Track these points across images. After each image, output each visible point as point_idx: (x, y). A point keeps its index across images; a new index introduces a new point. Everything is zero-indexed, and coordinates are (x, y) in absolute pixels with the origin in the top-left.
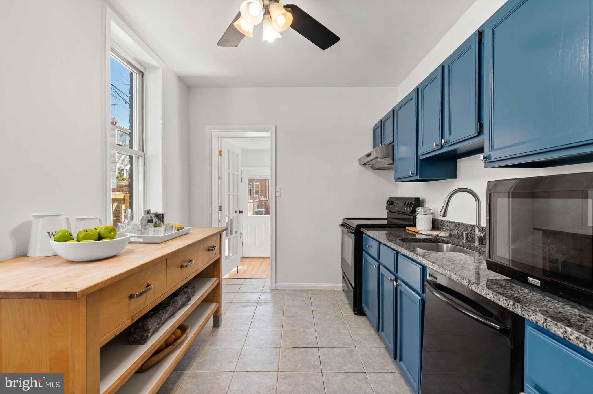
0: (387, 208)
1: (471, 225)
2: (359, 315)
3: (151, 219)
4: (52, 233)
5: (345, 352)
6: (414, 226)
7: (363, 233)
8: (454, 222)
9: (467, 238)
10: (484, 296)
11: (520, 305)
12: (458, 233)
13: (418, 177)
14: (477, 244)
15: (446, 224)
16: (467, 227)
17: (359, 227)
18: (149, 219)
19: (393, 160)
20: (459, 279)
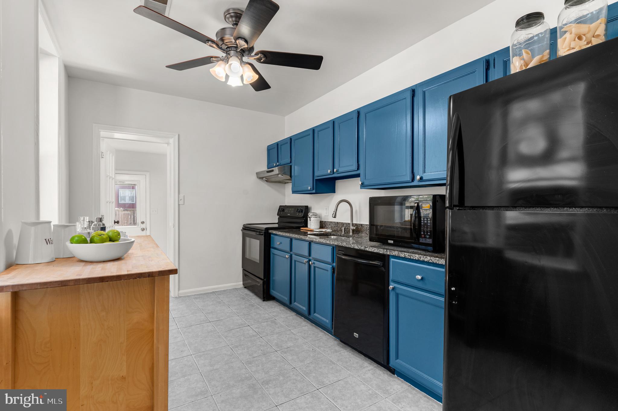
0: (278, 215)
1: (346, 223)
2: (266, 301)
3: (103, 226)
4: (48, 240)
5: (270, 323)
6: (306, 226)
7: (270, 234)
8: (334, 222)
9: (344, 232)
10: (373, 251)
11: (389, 250)
12: (337, 229)
13: (314, 191)
14: (351, 234)
15: (329, 224)
16: (343, 224)
17: (267, 229)
18: (102, 226)
19: (291, 176)
20: (359, 247)
